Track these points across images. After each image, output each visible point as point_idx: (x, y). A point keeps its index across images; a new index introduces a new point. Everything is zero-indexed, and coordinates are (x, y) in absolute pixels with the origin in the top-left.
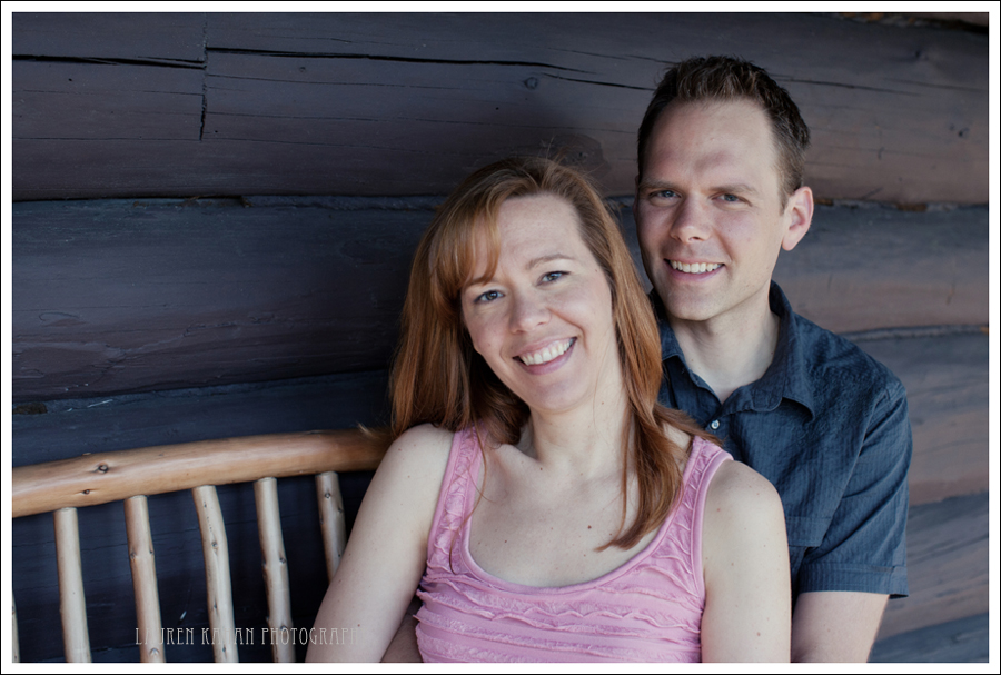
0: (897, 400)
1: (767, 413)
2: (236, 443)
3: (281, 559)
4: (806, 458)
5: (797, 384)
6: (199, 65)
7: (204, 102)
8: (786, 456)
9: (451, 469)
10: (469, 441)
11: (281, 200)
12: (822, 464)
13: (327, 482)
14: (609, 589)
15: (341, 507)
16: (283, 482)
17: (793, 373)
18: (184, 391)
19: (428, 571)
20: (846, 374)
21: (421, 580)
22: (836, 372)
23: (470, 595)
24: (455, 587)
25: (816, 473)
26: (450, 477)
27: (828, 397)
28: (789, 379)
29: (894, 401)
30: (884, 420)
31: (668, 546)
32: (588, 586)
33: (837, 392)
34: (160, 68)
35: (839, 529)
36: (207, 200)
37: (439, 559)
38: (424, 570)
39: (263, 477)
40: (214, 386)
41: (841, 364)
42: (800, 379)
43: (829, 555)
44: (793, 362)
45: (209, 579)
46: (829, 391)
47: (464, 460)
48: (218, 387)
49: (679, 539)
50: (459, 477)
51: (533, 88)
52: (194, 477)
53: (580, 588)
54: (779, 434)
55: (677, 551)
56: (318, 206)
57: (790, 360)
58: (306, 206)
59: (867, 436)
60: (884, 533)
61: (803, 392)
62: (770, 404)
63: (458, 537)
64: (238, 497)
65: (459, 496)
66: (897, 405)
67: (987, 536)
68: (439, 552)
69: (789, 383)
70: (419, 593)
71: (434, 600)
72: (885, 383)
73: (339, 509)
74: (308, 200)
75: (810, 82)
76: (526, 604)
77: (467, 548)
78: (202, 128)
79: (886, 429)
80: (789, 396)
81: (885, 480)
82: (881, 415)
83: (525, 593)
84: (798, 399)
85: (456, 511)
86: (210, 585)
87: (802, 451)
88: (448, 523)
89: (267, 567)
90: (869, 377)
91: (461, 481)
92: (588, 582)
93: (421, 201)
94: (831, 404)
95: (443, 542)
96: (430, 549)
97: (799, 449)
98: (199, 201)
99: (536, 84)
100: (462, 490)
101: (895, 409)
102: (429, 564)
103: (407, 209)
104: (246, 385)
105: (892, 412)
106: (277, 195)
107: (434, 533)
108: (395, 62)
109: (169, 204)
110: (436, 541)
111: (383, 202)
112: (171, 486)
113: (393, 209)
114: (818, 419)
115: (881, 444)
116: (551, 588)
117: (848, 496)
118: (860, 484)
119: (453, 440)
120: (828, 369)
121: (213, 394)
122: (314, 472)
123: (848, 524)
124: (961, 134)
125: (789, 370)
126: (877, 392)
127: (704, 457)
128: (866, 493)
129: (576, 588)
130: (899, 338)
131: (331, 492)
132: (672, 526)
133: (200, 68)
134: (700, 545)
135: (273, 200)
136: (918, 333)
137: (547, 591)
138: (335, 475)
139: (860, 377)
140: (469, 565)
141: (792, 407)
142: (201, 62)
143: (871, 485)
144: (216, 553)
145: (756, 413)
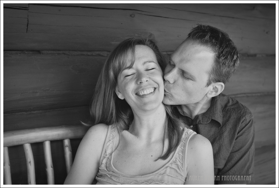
0: (249, 120)
1: (206, 124)
2: (37, 130)
3: (52, 167)
4: (218, 139)
5: (216, 115)
6: (27, 9)
7: (28, 21)
8: (212, 138)
9: (107, 138)
10: (113, 129)
11: (52, 52)
12: (223, 142)
13: (67, 142)
14: (158, 175)
15: (71, 150)
16: (52, 142)
17: (215, 111)
18: (21, 113)
19: (99, 171)
20: (233, 111)
21: (97, 173)
22: (230, 110)
23: (113, 178)
24: (108, 176)
25: (221, 144)
26: (107, 140)
27: (227, 118)
28: (214, 113)
29: (248, 121)
30: (244, 127)
31: (176, 161)
32: (151, 175)
33: (230, 117)
34: (14, 9)
35: (230, 163)
36: (29, 52)
37: (103, 167)
38: (98, 170)
39: (46, 141)
40: (30, 111)
41: (232, 107)
42: (217, 113)
43: (228, 172)
44: (216, 107)
45: (28, 174)
46: (227, 116)
47: (112, 135)
48: (32, 112)
49: (180, 158)
50: (110, 140)
51: (133, 17)
52: (24, 141)
53: (148, 175)
54: (210, 131)
55: (179, 162)
56: (65, 54)
57: (215, 107)
58: (61, 54)
59: (238, 133)
60: (246, 164)
61: (219, 117)
62: (207, 121)
63: (109, 159)
64: (38, 147)
65: (110, 147)
66: (249, 122)
67: (275, 158)
68: (103, 164)
69: (214, 114)
70: (97, 178)
71: (102, 180)
72: (246, 114)
73: (70, 151)
74: (61, 52)
75: (220, 16)
76: (132, 181)
77: (112, 163)
78: (27, 29)
79: (245, 130)
80: (213, 118)
81: (245, 147)
82: (244, 125)
83: (131, 177)
84: (216, 120)
85: (109, 152)
86: (28, 176)
87: (217, 136)
88: (106, 155)
89: (47, 170)
90: (240, 112)
91: (111, 142)
92: (151, 173)
93: (97, 53)
94: (228, 121)
95: (104, 161)
96: (100, 163)
97: (216, 136)
98: (26, 52)
99: (134, 16)
100: (111, 145)
101: (248, 123)
102: (100, 168)
103: (93, 55)
104: (41, 111)
105: (247, 124)
106: (51, 50)
107: (102, 158)
108: (89, 9)
109: (16, 53)
110: (102, 161)
111: (85, 53)
112: (16, 144)
113: (88, 55)
114: (223, 126)
115: (243, 135)
116: (139, 175)
117: (233, 153)
118: (237, 148)
119: (108, 129)
120: (228, 109)
121: (30, 114)
122: (62, 139)
123: (233, 162)
124: (267, 33)
125: (214, 110)
126: (242, 118)
127: (187, 133)
128: (239, 152)
129: (147, 175)
130: (248, 97)
131: (68, 145)
132: (177, 154)
133: (27, 10)
134: (186, 160)
135: (50, 52)
136: (254, 95)
137: (138, 176)
138: (69, 140)
139: (238, 112)
140: (113, 169)
141: (214, 123)
142: (27, 8)
143: (240, 149)
144: (31, 165)
145: (203, 124)
